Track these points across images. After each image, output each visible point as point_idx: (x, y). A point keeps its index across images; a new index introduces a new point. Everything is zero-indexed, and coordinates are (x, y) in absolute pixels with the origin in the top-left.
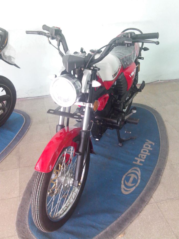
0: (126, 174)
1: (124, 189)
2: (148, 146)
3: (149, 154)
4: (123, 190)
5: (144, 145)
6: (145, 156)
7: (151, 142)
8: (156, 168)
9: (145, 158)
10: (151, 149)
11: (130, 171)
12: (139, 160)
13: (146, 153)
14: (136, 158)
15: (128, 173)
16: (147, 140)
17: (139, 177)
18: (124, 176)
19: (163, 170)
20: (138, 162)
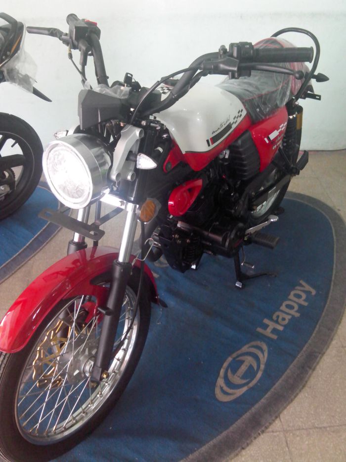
0: (234, 355)
1: (221, 388)
2: (299, 296)
3: (297, 315)
4: (218, 391)
5: (292, 293)
6: (288, 317)
7: (308, 288)
8: (304, 349)
9: (286, 322)
10: (306, 304)
11: (245, 349)
12: (272, 325)
13: (292, 312)
14: (266, 321)
15: (239, 352)
16: (302, 282)
17: (262, 367)
18: (230, 359)
19: (321, 358)
20: (269, 330)
